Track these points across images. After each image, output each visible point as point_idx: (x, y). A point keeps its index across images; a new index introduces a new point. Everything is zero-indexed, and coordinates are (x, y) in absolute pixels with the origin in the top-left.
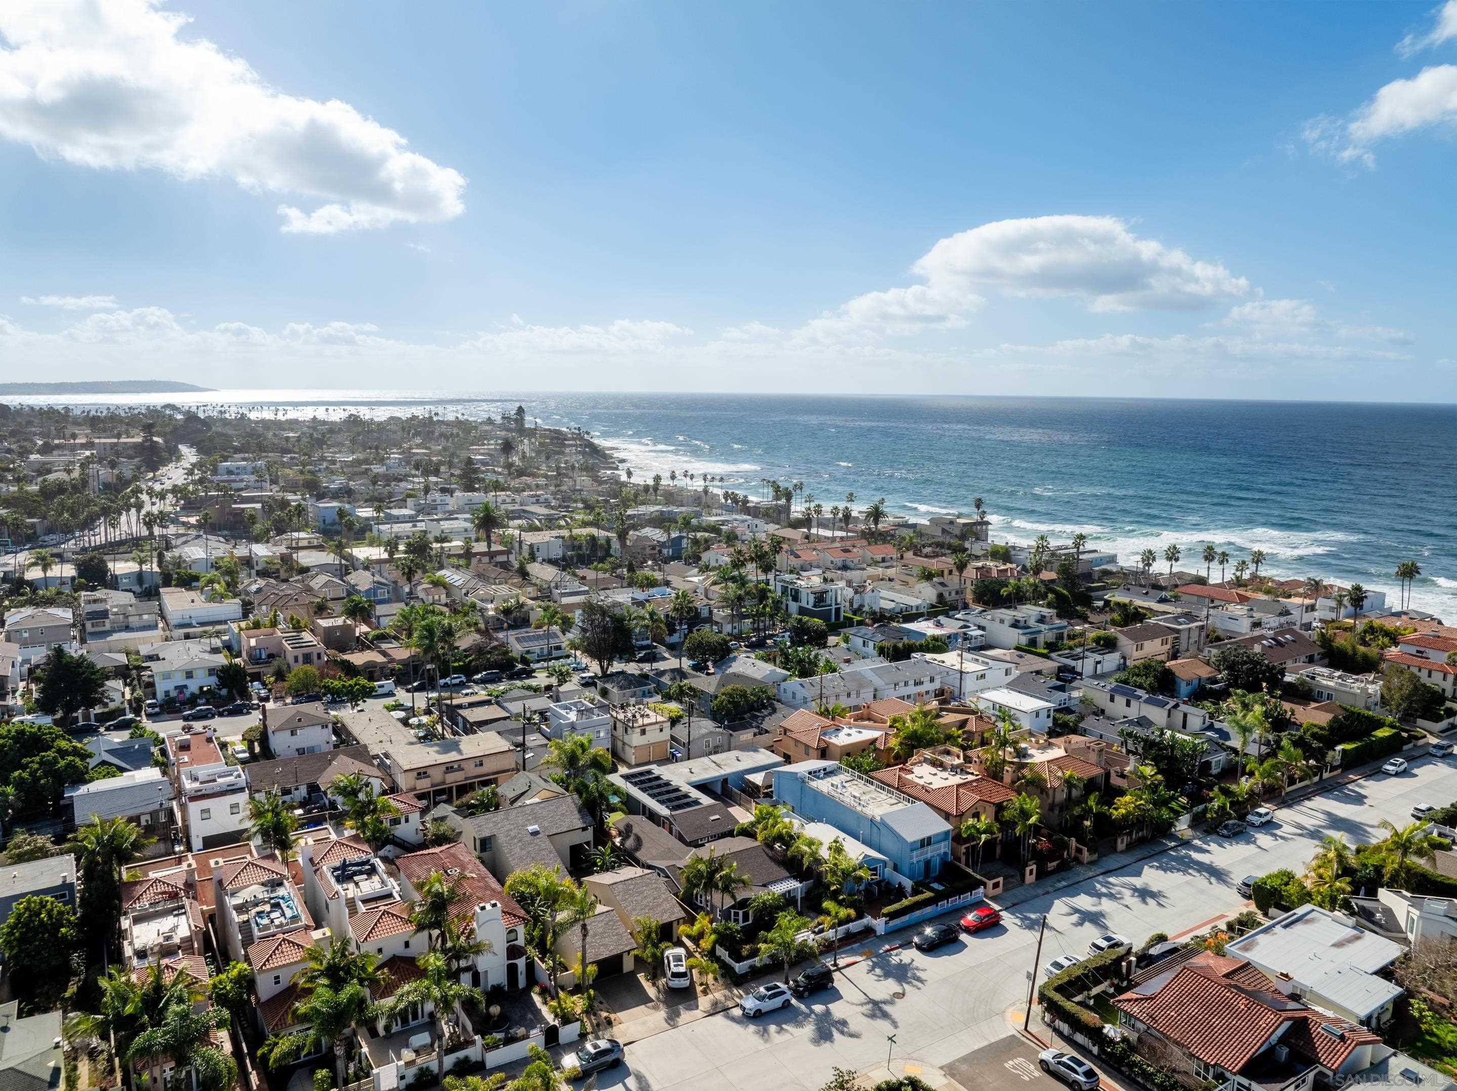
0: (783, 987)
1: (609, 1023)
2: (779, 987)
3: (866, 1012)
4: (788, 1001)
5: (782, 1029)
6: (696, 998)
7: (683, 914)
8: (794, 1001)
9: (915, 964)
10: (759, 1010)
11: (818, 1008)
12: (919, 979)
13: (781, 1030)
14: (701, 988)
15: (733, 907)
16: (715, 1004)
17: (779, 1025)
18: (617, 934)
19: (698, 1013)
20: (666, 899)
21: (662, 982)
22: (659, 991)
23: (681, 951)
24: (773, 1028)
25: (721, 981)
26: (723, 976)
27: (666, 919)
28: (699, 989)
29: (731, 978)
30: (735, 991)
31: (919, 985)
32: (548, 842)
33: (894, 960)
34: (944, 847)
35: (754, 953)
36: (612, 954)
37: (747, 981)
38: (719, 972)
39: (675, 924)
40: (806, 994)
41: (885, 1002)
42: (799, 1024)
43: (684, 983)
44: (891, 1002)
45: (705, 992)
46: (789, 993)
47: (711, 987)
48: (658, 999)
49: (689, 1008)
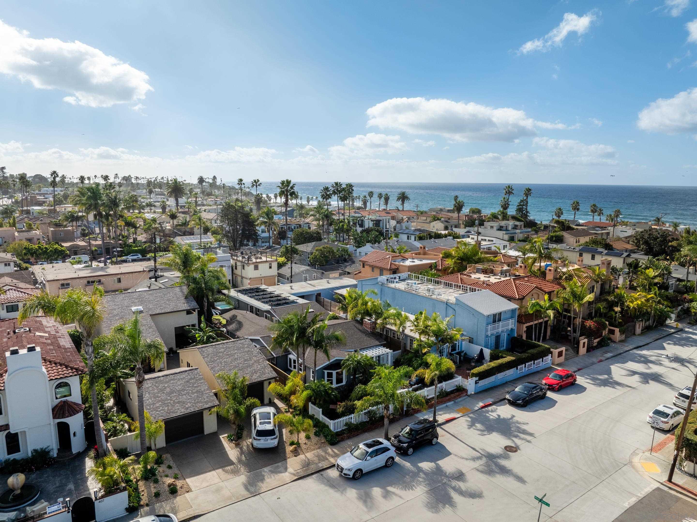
0: (386, 443)
1: (173, 491)
2: (381, 443)
3: (481, 468)
4: (392, 458)
5: (388, 492)
6: (285, 459)
7: (274, 374)
8: (397, 459)
9: (515, 419)
10: (360, 470)
11: (426, 465)
12: (525, 432)
13: (387, 495)
14: (292, 448)
15: (326, 368)
16: (307, 464)
17: (383, 487)
18: (197, 392)
19: (286, 476)
20: (258, 361)
21: (247, 442)
22: (242, 452)
23: (271, 410)
24: (376, 491)
25: (314, 439)
26: (316, 434)
27: (256, 378)
28: (289, 449)
29: (326, 437)
30: (330, 450)
31: (528, 438)
32: (149, 319)
33: (493, 415)
34: (511, 324)
35: (351, 410)
36: (188, 411)
37: (343, 440)
38: (313, 430)
39: (266, 384)
40: (411, 450)
41: (499, 456)
42: (408, 486)
43: (271, 442)
44: (507, 457)
45: (296, 453)
46: (393, 449)
47: (303, 446)
48: (240, 461)
49: (275, 472)
